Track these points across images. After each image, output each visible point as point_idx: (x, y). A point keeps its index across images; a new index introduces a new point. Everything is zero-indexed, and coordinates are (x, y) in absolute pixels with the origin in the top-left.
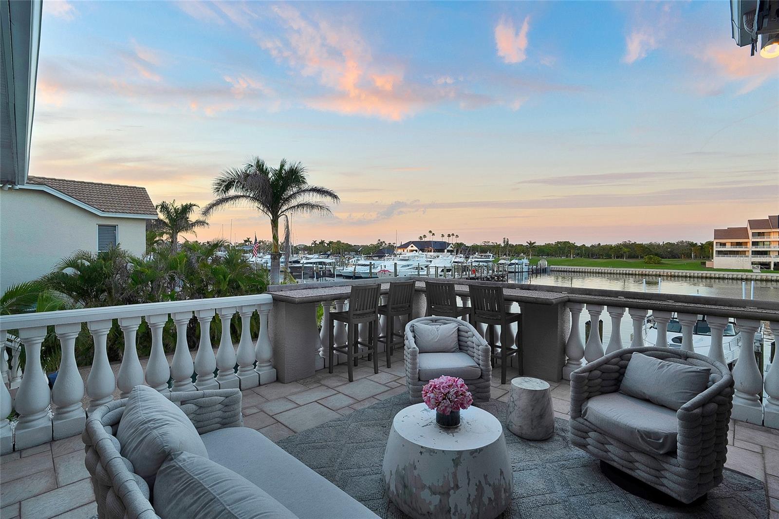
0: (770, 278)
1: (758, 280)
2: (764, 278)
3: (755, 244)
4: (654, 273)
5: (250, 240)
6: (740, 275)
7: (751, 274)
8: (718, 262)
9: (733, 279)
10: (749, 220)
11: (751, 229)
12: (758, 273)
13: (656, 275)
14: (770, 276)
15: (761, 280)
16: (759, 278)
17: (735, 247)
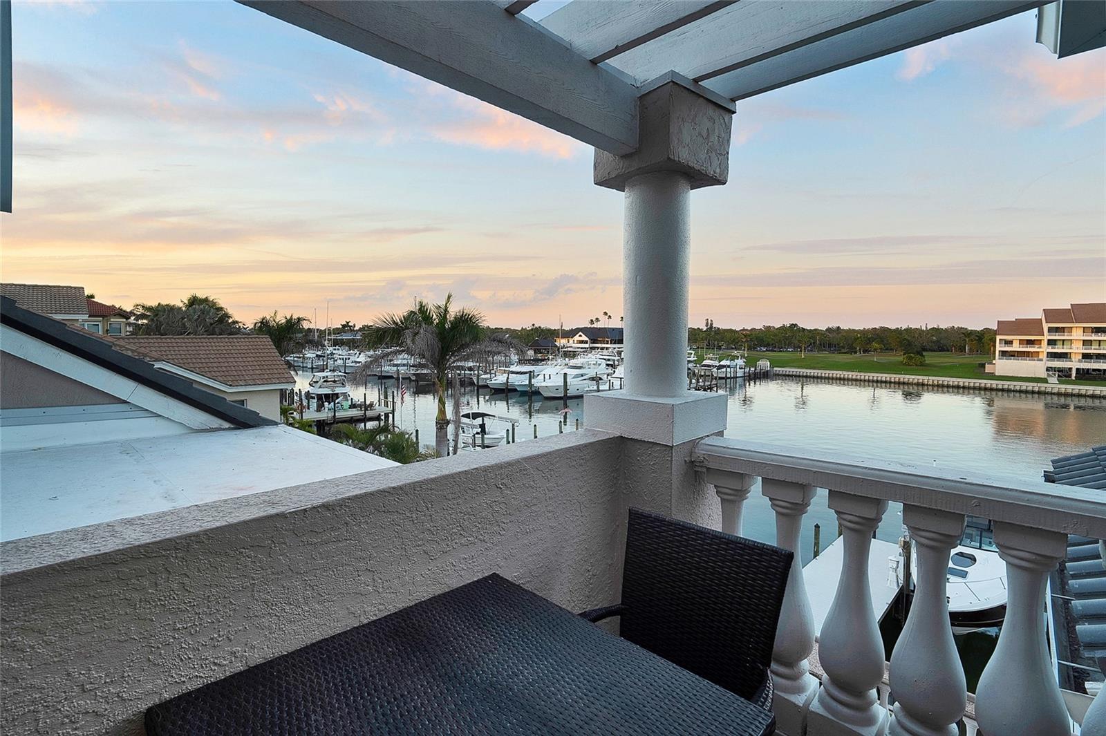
0: (1070, 391)
1: (1054, 394)
2: (1063, 391)
3: (1051, 342)
4: (916, 381)
5: (350, 324)
6: (1030, 386)
7: (1046, 385)
8: (1002, 366)
9: (1020, 391)
10: (1044, 310)
11: (1047, 322)
12: (1054, 384)
13: (918, 384)
14: (1070, 388)
15: (1059, 394)
16: (1055, 391)
17: (1025, 346)
